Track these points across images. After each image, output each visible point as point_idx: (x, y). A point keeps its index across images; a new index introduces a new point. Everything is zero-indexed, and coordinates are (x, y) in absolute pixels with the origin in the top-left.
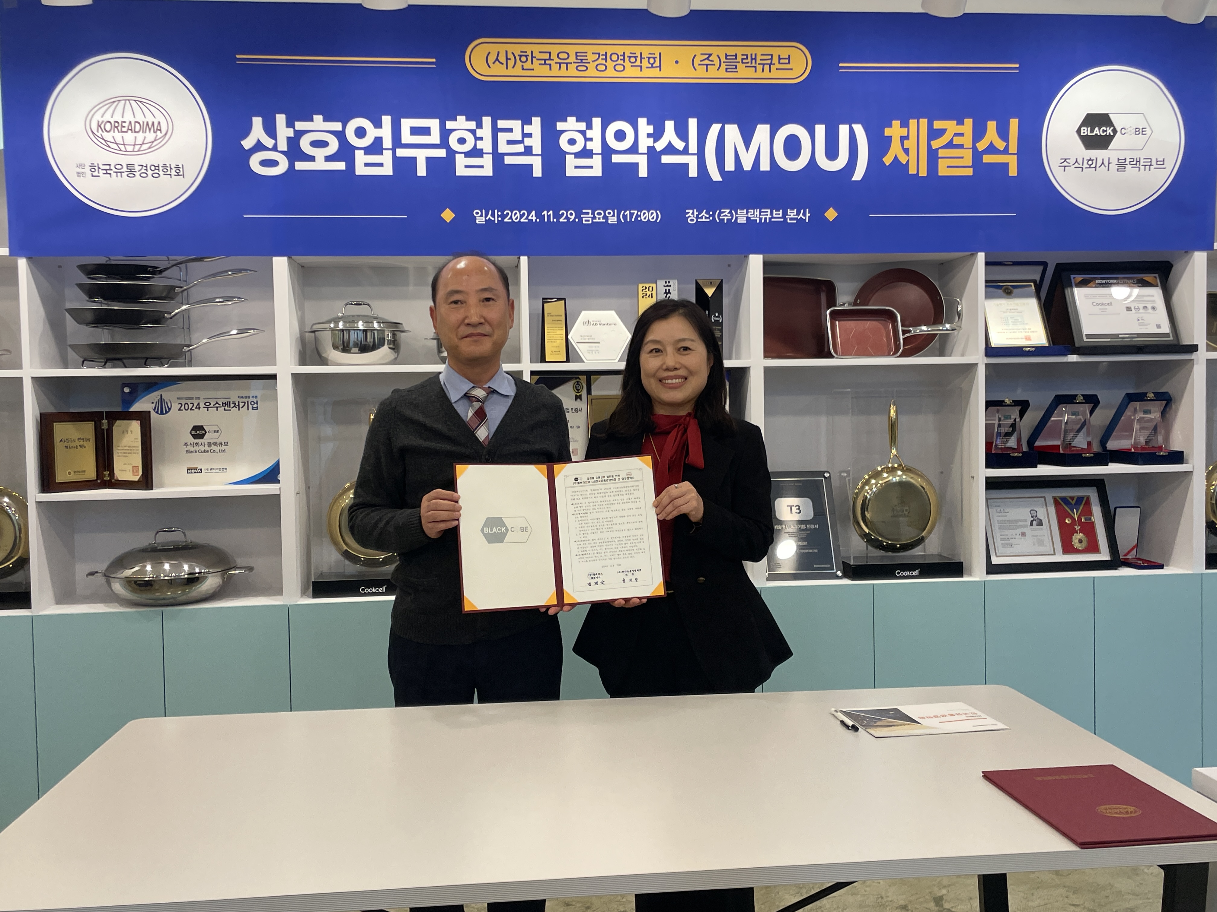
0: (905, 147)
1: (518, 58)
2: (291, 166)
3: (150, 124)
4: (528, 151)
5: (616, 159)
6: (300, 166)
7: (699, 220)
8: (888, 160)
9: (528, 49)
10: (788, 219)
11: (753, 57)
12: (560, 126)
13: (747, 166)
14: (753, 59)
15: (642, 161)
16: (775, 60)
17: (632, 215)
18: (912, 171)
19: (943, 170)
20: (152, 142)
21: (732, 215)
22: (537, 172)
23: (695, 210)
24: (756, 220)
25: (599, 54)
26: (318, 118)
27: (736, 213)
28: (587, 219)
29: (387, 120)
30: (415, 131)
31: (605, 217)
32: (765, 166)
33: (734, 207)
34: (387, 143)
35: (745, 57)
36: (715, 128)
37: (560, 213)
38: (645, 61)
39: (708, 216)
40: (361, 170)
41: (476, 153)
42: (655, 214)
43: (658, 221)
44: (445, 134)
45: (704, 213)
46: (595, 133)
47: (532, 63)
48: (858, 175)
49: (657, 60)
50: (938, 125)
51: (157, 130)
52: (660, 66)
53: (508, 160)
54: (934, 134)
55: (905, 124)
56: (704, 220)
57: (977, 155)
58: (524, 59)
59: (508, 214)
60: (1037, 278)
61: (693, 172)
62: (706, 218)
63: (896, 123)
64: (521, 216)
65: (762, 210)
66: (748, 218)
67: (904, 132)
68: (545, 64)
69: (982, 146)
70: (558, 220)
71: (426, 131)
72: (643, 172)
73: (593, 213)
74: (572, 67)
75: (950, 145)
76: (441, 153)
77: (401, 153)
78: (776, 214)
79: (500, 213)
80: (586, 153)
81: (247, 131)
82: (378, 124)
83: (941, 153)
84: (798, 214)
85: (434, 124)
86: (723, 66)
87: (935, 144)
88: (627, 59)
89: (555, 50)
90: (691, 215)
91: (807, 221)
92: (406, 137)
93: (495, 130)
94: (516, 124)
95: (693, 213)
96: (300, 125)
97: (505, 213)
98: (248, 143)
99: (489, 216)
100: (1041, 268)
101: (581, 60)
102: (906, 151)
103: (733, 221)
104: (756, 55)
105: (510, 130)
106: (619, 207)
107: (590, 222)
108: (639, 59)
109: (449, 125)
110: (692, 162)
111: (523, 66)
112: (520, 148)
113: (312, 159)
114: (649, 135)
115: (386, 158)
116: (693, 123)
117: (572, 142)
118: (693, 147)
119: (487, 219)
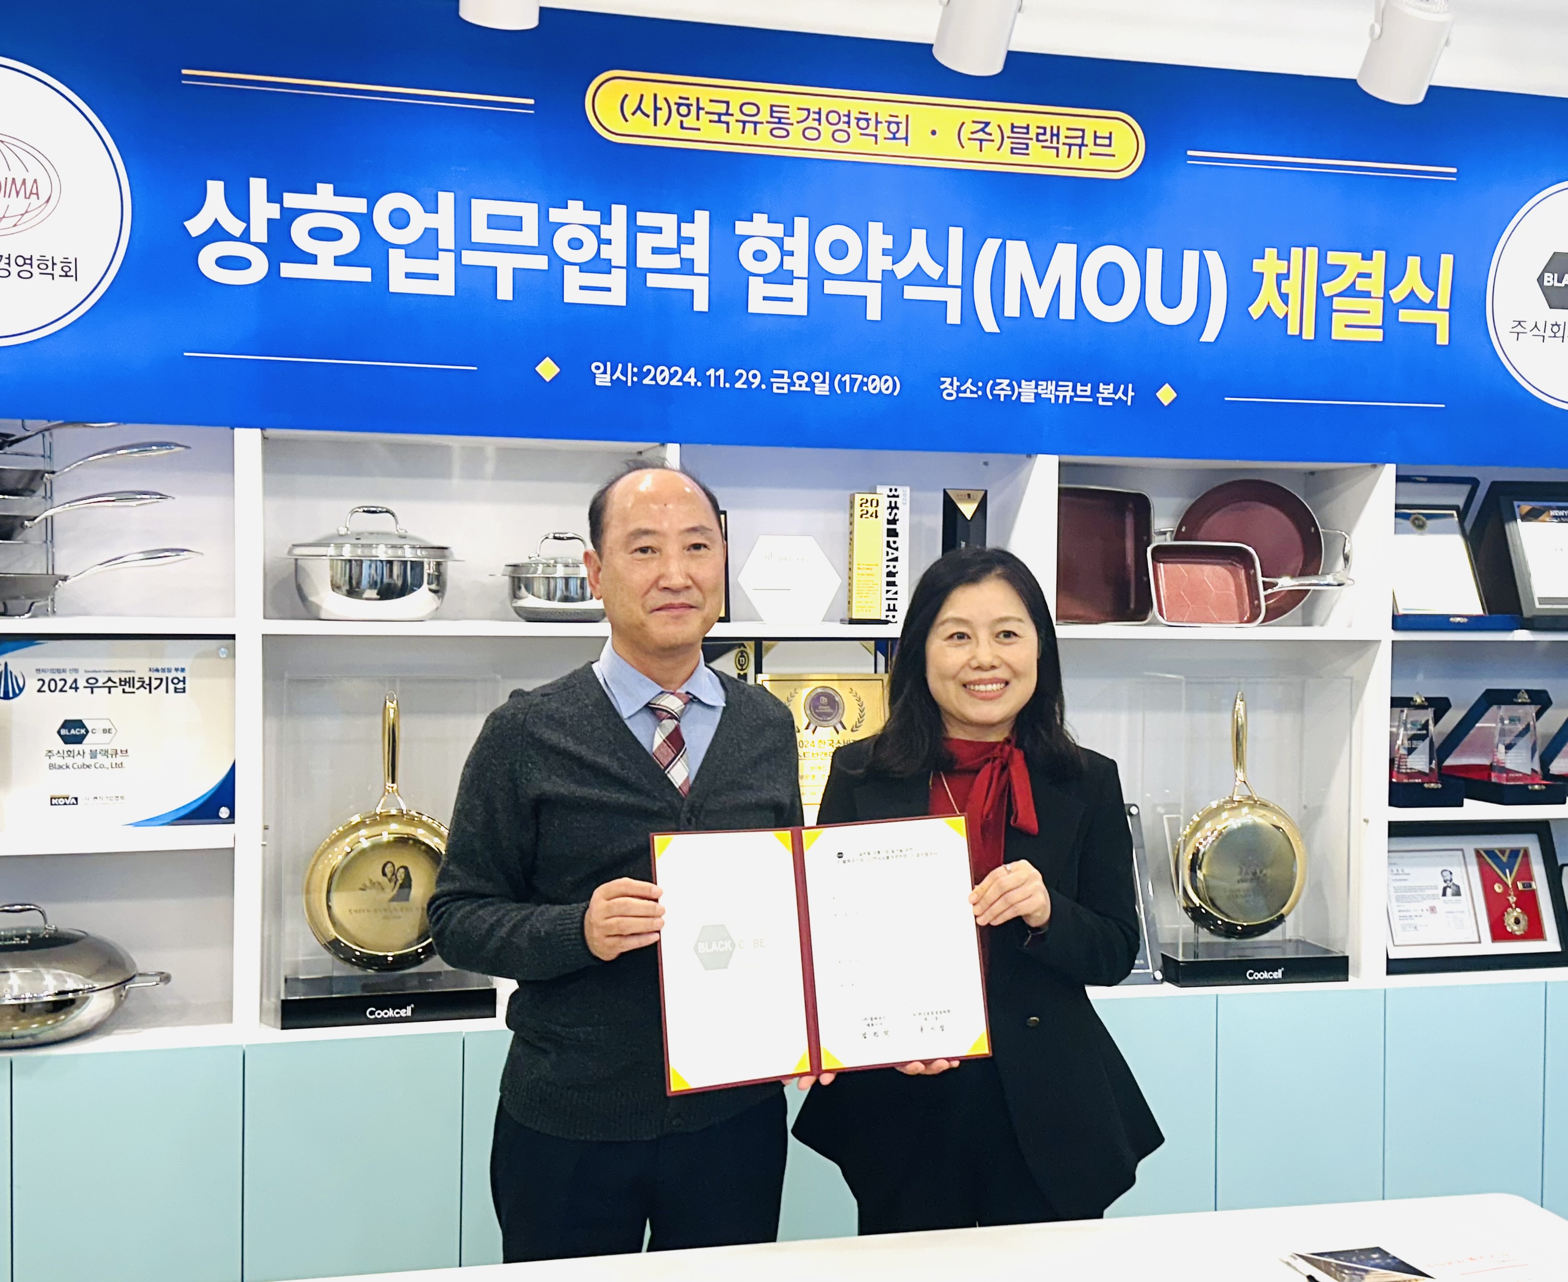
0: (1283, 291)
1: (674, 108)
2: (274, 269)
3: (19, 183)
4: (687, 267)
5: (831, 287)
6: (288, 270)
7: (961, 395)
8: (1256, 311)
9: (692, 93)
10: (1100, 400)
11: (1055, 132)
12: (741, 228)
13: (1040, 310)
14: (1055, 135)
15: (873, 294)
16: (1089, 139)
17: (853, 381)
18: (1293, 330)
19: (1339, 332)
20: (22, 215)
21: (1013, 390)
22: (701, 304)
23: (955, 379)
24: (1050, 399)
25: (808, 110)
26: (325, 190)
27: (1020, 387)
28: (780, 386)
29: (446, 200)
30: (495, 222)
31: (810, 384)
32: (1067, 312)
33: (1016, 378)
34: (447, 239)
35: (1042, 131)
36: (991, 246)
37: (737, 373)
38: (883, 127)
39: (974, 389)
40: (398, 284)
41: (599, 265)
42: (890, 383)
43: (896, 394)
44: (548, 230)
45: (968, 384)
46: (798, 242)
47: (698, 119)
48: (1210, 334)
49: (903, 127)
50: (1334, 258)
51: (31, 193)
52: (906, 138)
53: (653, 281)
54: (1328, 272)
55: (1284, 256)
56: (968, 395)
57: (1390, 309)
58: (684, 110)
59: (649, 371)
60: (1460, 502)
61: (954, 316)
62: (972, 392)
63: (1271, 253)
64: (672, 376)
65: (1060, 383)
66: (1037, 395)
67: (1282, 267)
68: (719, 121)
69: (1397, 295)
70: (732, 385)
71: (515, 224)
72: (874, 312)
73: (790, 377)
74: (764, 129)
75: (1351, 292)
76: (540, 262)
77: (470, 258)
78: (1082, 391)
79: (635, 370)
80: (782, 276)
81: (197, 205)
82: (431, 207)
83: (1338, 303)
84: (1115, 392)
85: (529, 212)
86: (1007, 143)
87: (1329, 289)
88: (853, 122)
89: (736, 98)
90: (949, 387)
91: (1129, 403)
92: (480, 232)
93: (633, 229)
94: (668, 221)
95: (951, 384)
96: (292, 200)
97: (645, 369)
98: (196, 226)
99: (618, 374)
100: (1466, 488)
101: (779, 119)
102: (1285, 298)
103: (1014, 398)
104: (1058, 128)
105: (659, 230)
106: (833, 369)
107: (785, 391)
108: (872, 123)
109: (555, 215)
110: (953, 298)
111: (682, 122)
112: (673, 262)
113: (312, 259)
114: (885, 252)
115: (445, 266)
116: (956, 235)
117: (760, 256)
118: (955, 276)
119: (614, 377)
